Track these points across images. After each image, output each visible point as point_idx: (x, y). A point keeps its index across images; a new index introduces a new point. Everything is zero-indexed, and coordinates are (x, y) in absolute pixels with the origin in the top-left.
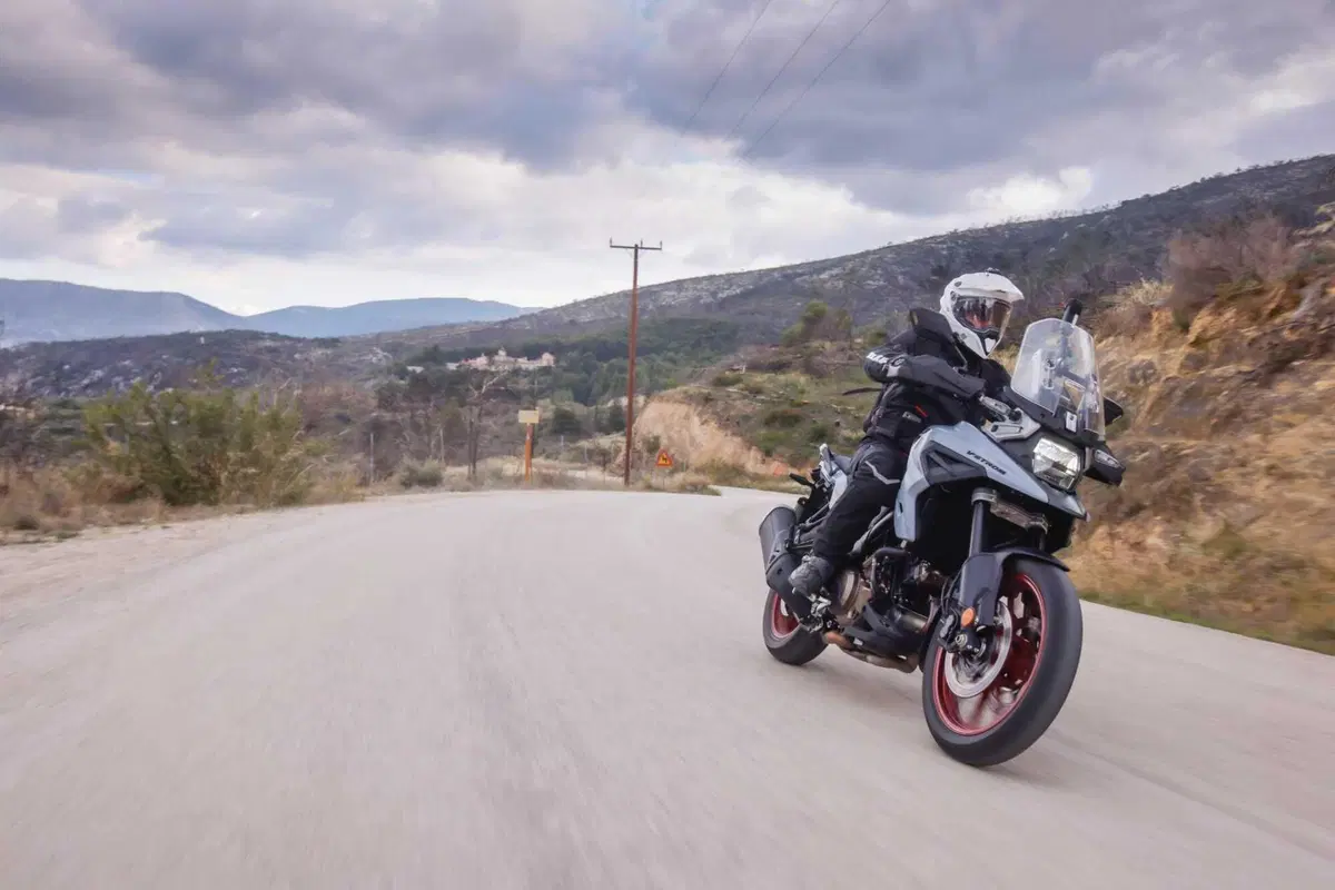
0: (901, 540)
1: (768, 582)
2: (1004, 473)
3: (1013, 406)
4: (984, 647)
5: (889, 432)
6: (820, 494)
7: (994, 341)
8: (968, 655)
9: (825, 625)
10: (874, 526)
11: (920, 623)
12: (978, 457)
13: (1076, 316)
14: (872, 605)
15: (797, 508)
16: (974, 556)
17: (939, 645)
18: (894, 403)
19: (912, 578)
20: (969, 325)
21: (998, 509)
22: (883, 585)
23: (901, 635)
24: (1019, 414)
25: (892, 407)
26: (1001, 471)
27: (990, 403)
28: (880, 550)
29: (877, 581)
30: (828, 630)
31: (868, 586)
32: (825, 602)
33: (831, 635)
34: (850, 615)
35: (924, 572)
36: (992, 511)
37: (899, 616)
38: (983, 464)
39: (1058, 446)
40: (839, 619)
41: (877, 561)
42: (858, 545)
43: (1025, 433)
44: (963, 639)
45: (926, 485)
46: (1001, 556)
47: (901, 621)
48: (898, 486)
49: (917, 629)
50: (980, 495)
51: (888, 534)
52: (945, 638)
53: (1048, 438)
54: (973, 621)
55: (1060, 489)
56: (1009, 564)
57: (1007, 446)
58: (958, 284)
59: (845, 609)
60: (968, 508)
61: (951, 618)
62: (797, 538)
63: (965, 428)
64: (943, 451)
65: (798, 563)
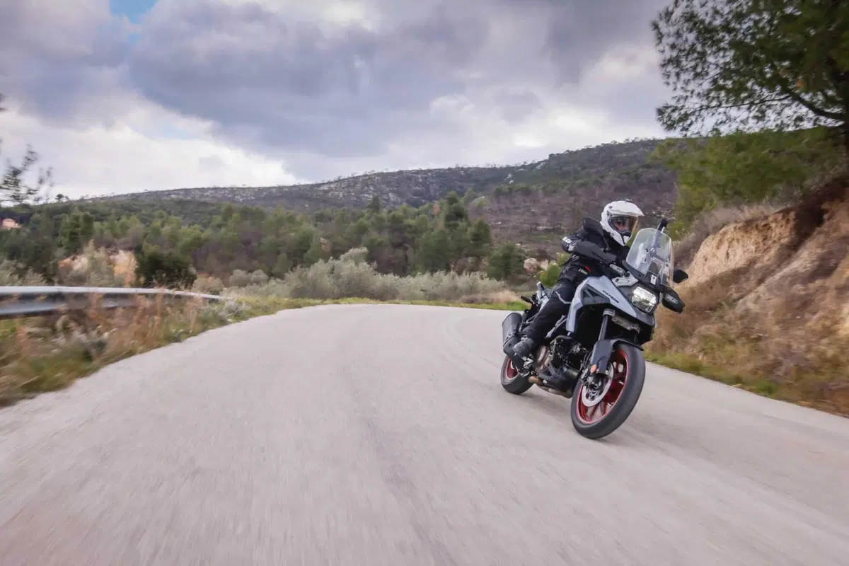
0: (568, 332)
1: (504, 351)
3: (626, 270)
4: (600, 384)
5: (571, 278)
6: (535, 308)
7: (628, 237)
8: (592, 387)
9: (530, 373)
10: (558, 324)
11: (574, 373)
12: (607, 294)
13: (663, 228)
14: (553, 364)
15: (524, 315)
16: (601, 341)
17: (581, 383)
18: (575, 264)
19: (573, 351)
20: (616, 229)
21: (616, 320)
22: (559, 354)
24: (628, 274)
25: (573, 266)
26: (617, 301)
27: (615, 267)
28: (558, 337)
29: (556, 352)
30: (532, 375)
31: (551, 354)
32: (530, 361)
33: (532, 378)
34: (542, 367)
35: (579, 349)
36: (613, 320)
37: (565, 369)
38: (609, 297)
39: (646, 291)
40: (536, 370)
41: (557, 342)
42: (549, 334)
43: (630, 284)
44: (590, 380)
45: (581, 305)
46: (613, 342)
47: (566, 372)
48: (569, 305)
49: (574, 376)
50: (607, 312)
51: (562, 330)
52: (583, 380)
53: (640, 286)
54: (595, 371)
55: (645, 312)
56: (615, 346)
57: (622, 289)
58: (611, 207)
59: (540, 365)
60: (601, 318)
61: (587, 369)
62: (520, 329)
63: (604, 279)
64: (591, 289)
65: (519, 341)
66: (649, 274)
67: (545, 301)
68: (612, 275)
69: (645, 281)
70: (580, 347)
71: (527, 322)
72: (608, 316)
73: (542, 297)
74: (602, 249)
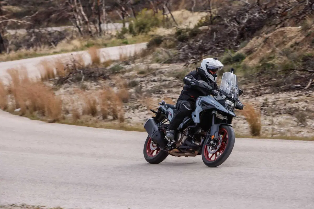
0: (195, 123)
2: (219, 107)
11: (198, 144)
12: (213, 104)
13: (233, 71)
16: (213, 125)
21: (217, 115)
24: (222, 94)
26: (218, 107)
37: (193, 142)
38: (215, 105)
41: (188, 129)
45: (202, 110)
53: (228, 100)
55: (230, 111)
56: (220, 127)
57: (219, 101)
63: (211, 96)
64: (205, 102)
66: (231, 94)
68: (214, 95)
69: (229, 96)
70: (201, 130)
72: (214, 114)
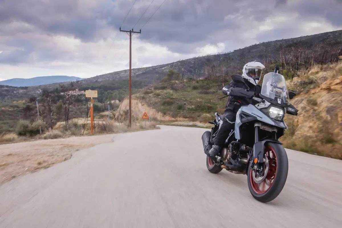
2: (262, 118)
3: (262, 99)
4: (262, 168)
6: (217, 127)
7: (258, 80)
8: (258, 171)
9: (221, 164)
11: (246, 161)
12: (254, 114)
13: (278, 71)
14: (232, 157)
15: (212, 131)
16: (256, 143)
17: (250, 169)
18: (232, 100)
19: (242, 149)
20: (251, 77)
22: (234, 152)
23: (240, 165)
24: (264, 101)
25: (231, 102)
27: (255, 99)
28: (233, 142)
29: (232, 150)
31: (230, 152)
32: (220, 158)
33: (222, 166)
34: (226, 161)
35: (244, 147)
37: (240, 160)
38: (256, 116)
39: (276, 108)
40: (224, 161)
41: (232, 145)
43: (266, 106)
44: (256, 167)
45: (241, 124)
46: (263, 142)
47: (240, 161)
48: (234, 124)
49: (245, 162)
50: (256, 125)
51: (233, 138)
52: (251, 167)
53: (273, 107)
54: (257, 161)
55: (278, 121)
56: (266, 144)
58: (247, 65)
59: (225, 159)
60: (254, 129)
61: (252, 161)
62: (211, 140)
63: (251, 106)
64: (245, 114)
65: (211, 147)
66: (276, 99)
67: (221, 122)
68: (254, 103)
69: (275, 103)
71: (214, 135)
72: (258, 127)
73: (219, 121)
74: (246, 90)
